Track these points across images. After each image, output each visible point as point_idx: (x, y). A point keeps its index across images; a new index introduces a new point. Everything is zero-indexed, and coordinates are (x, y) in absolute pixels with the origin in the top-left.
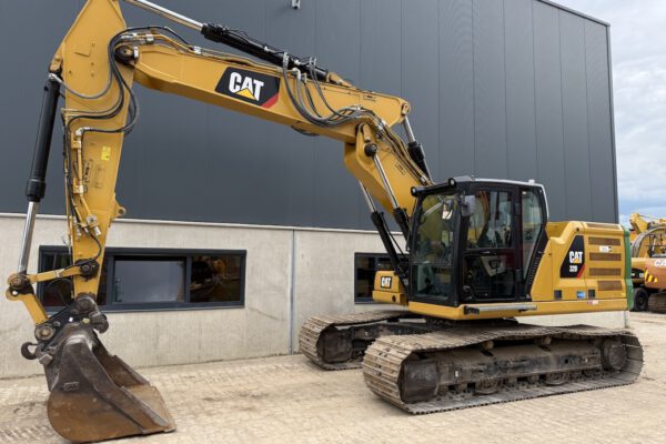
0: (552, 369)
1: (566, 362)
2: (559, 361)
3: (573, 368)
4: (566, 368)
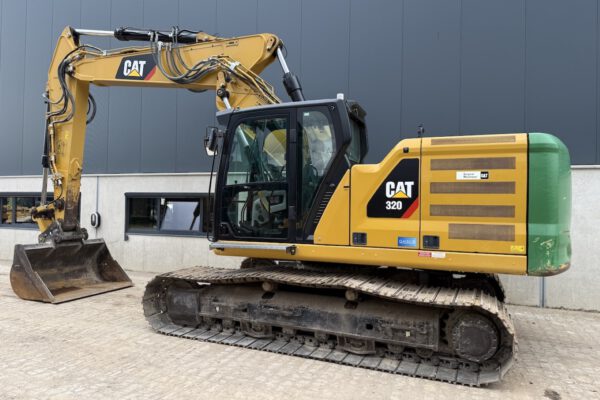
0: (343, 331)
1: (369, 327)
2: (355, 323)
3: (380, 338)
4: (367, 335)
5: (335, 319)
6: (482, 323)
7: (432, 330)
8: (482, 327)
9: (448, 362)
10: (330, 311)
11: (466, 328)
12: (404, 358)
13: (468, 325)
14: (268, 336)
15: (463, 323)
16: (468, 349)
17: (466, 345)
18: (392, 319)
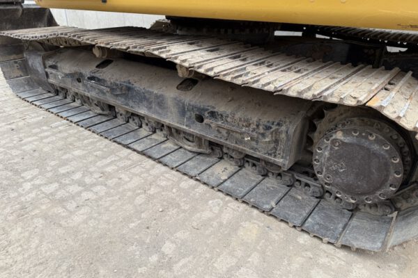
1: (200, 119)
2: (183, 111)
3: (212, 136)
4: (196, 129)
5: (161, 102)
6: (377, 141)
7: (283, 136)
8: (376, 147)
9: (307, 185)
10: (156, 92)
11: (343, 144)
12: (246, 165)
13: (347, 140)
14: (105, 113)
15: (339, 135)
16: (338, 180)
17: (336, 173)
18: (229, 112)
